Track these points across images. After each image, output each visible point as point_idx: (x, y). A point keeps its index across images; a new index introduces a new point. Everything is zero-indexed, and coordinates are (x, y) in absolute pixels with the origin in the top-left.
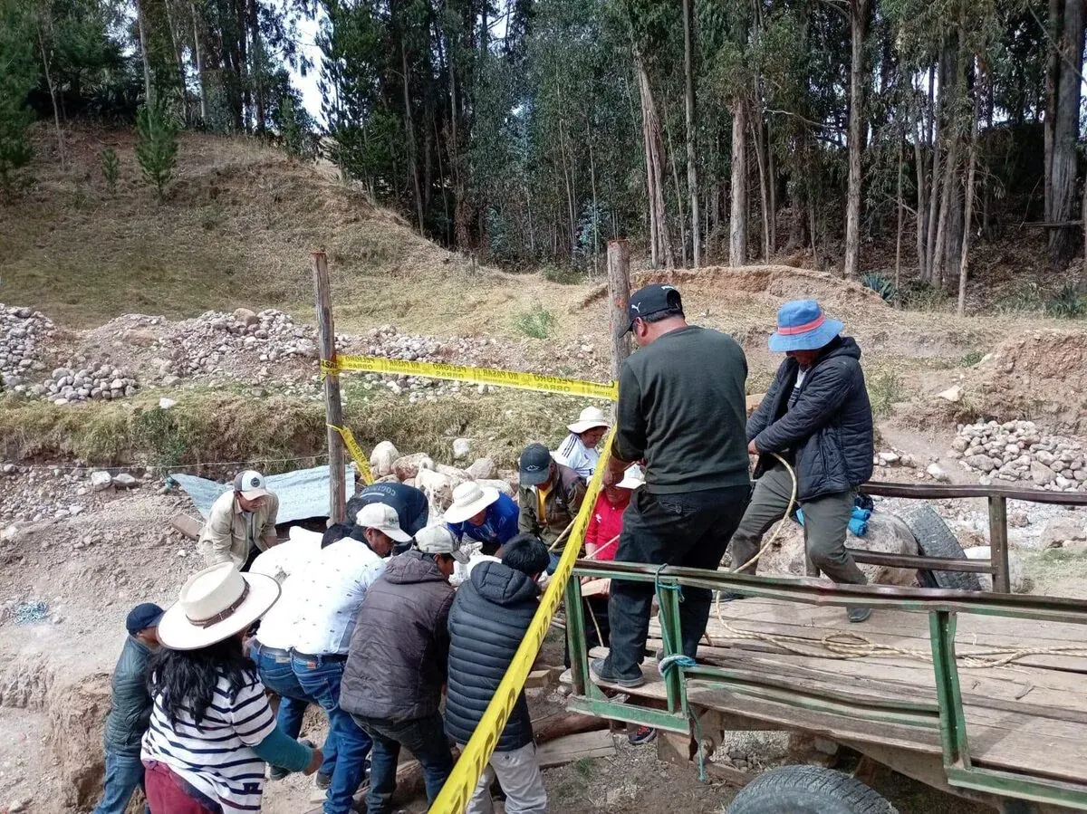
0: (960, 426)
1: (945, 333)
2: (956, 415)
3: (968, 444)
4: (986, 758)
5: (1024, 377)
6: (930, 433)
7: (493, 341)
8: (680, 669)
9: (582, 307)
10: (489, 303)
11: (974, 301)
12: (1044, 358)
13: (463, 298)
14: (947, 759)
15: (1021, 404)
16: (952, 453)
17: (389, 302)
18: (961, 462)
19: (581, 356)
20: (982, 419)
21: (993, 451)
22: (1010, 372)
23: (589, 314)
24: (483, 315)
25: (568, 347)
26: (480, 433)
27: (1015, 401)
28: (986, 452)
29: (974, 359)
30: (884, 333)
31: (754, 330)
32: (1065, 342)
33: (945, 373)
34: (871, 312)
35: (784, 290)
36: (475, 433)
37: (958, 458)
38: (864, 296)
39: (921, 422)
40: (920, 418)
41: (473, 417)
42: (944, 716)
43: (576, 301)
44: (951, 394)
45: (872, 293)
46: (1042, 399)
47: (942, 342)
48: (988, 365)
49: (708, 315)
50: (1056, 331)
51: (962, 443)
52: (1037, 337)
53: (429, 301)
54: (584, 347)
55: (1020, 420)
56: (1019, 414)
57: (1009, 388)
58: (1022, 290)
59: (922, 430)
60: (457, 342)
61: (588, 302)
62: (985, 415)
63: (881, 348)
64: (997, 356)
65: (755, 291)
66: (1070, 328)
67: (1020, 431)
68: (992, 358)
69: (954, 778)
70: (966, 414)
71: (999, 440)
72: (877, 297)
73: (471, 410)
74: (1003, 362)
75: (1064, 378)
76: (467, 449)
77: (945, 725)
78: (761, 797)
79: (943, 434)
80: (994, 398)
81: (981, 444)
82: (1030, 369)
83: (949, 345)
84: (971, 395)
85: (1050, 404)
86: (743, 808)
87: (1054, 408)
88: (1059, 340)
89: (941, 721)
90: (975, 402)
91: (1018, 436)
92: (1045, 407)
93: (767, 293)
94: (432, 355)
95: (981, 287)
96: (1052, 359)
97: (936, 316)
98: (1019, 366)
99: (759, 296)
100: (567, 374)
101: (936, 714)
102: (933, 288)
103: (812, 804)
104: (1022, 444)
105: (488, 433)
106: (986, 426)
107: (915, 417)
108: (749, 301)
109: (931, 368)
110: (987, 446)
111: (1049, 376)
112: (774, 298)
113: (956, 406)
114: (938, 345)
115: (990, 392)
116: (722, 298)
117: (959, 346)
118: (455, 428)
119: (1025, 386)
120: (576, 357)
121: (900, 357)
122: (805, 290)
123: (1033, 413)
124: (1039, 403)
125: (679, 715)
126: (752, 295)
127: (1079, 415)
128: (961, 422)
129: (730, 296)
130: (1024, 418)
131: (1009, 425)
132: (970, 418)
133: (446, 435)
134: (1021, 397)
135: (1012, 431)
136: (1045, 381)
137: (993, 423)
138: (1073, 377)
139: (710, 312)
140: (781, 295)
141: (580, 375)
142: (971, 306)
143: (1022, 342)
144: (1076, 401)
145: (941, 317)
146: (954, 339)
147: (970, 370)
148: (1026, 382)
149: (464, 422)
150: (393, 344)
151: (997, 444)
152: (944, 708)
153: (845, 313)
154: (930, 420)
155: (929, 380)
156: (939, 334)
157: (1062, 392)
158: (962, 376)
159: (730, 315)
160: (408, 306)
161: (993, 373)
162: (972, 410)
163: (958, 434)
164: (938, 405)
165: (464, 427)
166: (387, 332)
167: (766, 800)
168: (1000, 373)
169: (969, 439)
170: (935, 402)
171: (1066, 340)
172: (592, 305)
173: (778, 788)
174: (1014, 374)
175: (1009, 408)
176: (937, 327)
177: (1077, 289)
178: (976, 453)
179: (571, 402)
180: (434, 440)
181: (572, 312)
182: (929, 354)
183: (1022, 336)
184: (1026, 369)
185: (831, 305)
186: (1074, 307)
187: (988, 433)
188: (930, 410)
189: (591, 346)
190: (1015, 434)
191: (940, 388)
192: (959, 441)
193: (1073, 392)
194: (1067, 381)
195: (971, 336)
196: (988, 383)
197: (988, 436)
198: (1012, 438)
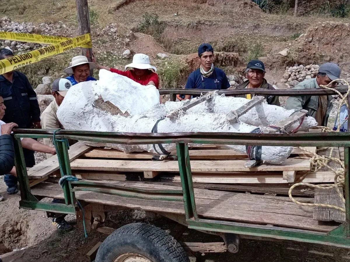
0: (287, 67)
1: (285, 24)
2: (286, 62)
3: (290, 76)
4: (206, 214)
5: (316, 44)
6: (274, 71)
7: (64, 26)
8: (69, 182)
9: (115, 10)
10: (68, 8)
11: (301, 9)
12: (326, 35)
13: (54, 4)
14: (187, 216)
15: (314, 57)
16: (283, 80)
17: (15, 6)
18: (286, 84)
19: (110, 34)
20: (297, 64)
21: (300, 78)
22: (310, 42)
23: (119, 13)
24: (64, 14)
25: (104, 30)
26: (56, 73)
27: (312, 56)
28: (297, 79)
29: (297, 36)
30: (259, 24)
31: (199, 22)
32: (335, 28)
33: (284, 43)
34: (254, 14)
35: (215, 3)
36: (54, 74)
37: (285, 82)
38: (252, 6)
39: (270, 66)
40: (270, 64)
41: (52, 65)
42: (185, 195)
43: (112, 7)
44: (284, 53)
45: (255, 5)
46: (323, 55)
47: (284, 28)
48: (302, 39)
49: (178, 15)
50: (332, 22)
51: (287, 75)
52: (323, 25)
53: (36, 6)
54: (112, 30)
55: (313, 64)
56: (313, 62)
57: (309, 49)
58: (323, 4)
59: (271, 69)
60: (44, 26)
61: (118, 8)
62: (298, 63)
63: (257, 31)
64: (306, 35)
65: (201, 3)
66: (338, 21)
67: (313, 69)
68: (303, 36)
69: (191, 225)
70: (290, 62)
71: (303, 73)
72: (257, 7)
73: (51, 62)
74: (307, 37)
75: (334, 44)
76: (49, 82)
77: (185, 200)
78: (112, 240)
79: (280, 72)
80: (303, 54)
81: (295, 76)
82: (319, 41)
83: (287, 30)
84: (293, 53)
85: (327, 56)
86: (105, 246)
87: (328, 59)
88: (333, 27)
89: (184, 198)
90: (294, 56)
91: (312, 72)
92: (325, 58)
93: (207, 4)
94: (30, 33)
95: (305, 3)
96: (329, 35)
97: (283, 16)
98: (314, 40)
99: (203, 6)
100: (103, 43)
101: (181, 195)
102: (284, 3)
103: (134, 241)
104: (312, 75)
105: (61, 74)
106: (298, 67)
107: (268, 63)
108: (198, 8)
109: (278, 41)
110: (298, 76)
111: (327, 44)
112: (210, 7)
113: (286, 58)
114: (282, 30)
115: (301, 51)
116: (185, 7)
117: (291, 31)
118: (43, 71)
119: (317, 48)
120: (107, 34)
121: (265, 36)
122: (224, 3)
123: (319, 61)
124: (322, 56)
125: (70, 206)
126: (199, 5)
127: (339, 62)
128: (287, 66)
129: (189, 5)
130: (315, 63)
131: (308, 67)
132: (291, 63)
133: (38, 75)
134: (314, 54)
135: (309, 69)
136: (325, 46)
137: (301, 66)
138: (337, 44)
139: (179, 13)
140: (213, 5)
141: (110, 44)
142: (300, 12)
143: (317, 28)
144: (338, 55)
145: (285, 17)
146: (290, 27)
147: (294, 41)
148: (317, 46)
149: (47, 68)
150: (9, 27)
151: (302, 75)
152: (184, 191)
153: (242, 14)
154: (274, 65)
155: (276, 46)
156: (283, 25)
157: (332, 51)
158: (290, 44)
159: (188, 15)
160: (25, 8)
161: (303, 42)
162: (293, 60)
163: (286, 71)
164: (278, 58)
165: (47, 71)
166: (6, 21)
167: (114, 241)
168: (306, 42)
169: (290, 73)
170: (277, 56)
171: (336, 26)
172: (120, 9)
173: (120, 235)
174: (312, 43)
175: (309, 59)
176: (283, 21)
177: (346, 4)
178: (293, 80)
179: (105, 58)
180: (32, 77)
181: (110, 12)
182: (277, 34)
183: (317, 25)
184: (317, 40)
185: (236, 10)
186: (343, 12)
187: (299, 70)
188: (275, 60)
189: (116, 29)
190: (310, 70)
191: (281, 50)
192: (286, 75)
193: (337, 51)
194: (335, 46)
195: (297, 26)
196: (300, 47)
197: (299, 72)
198: (309, 73)
